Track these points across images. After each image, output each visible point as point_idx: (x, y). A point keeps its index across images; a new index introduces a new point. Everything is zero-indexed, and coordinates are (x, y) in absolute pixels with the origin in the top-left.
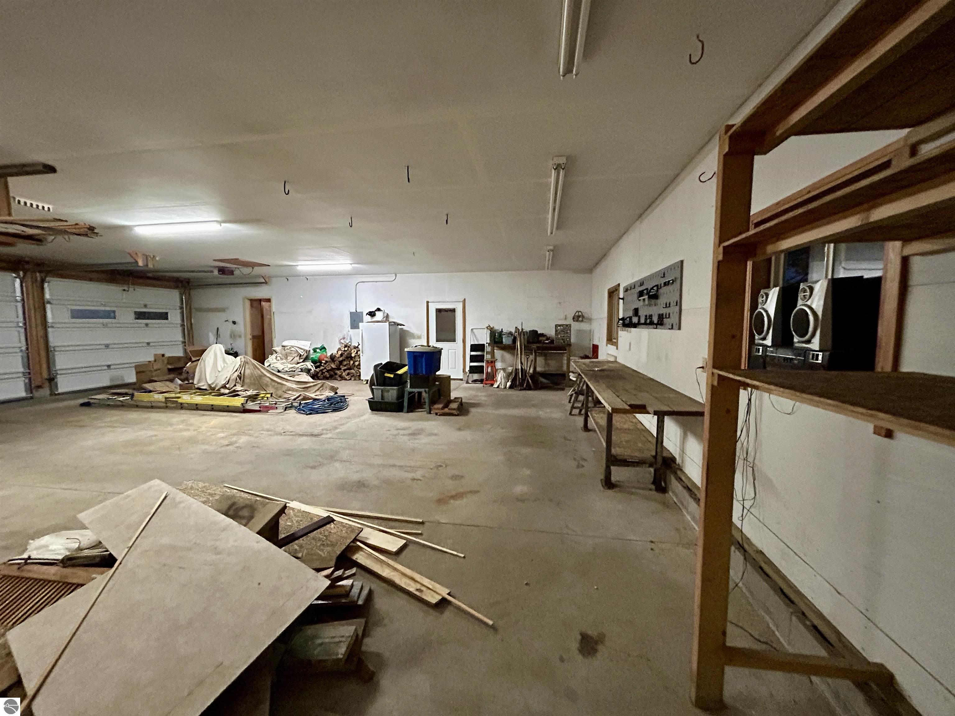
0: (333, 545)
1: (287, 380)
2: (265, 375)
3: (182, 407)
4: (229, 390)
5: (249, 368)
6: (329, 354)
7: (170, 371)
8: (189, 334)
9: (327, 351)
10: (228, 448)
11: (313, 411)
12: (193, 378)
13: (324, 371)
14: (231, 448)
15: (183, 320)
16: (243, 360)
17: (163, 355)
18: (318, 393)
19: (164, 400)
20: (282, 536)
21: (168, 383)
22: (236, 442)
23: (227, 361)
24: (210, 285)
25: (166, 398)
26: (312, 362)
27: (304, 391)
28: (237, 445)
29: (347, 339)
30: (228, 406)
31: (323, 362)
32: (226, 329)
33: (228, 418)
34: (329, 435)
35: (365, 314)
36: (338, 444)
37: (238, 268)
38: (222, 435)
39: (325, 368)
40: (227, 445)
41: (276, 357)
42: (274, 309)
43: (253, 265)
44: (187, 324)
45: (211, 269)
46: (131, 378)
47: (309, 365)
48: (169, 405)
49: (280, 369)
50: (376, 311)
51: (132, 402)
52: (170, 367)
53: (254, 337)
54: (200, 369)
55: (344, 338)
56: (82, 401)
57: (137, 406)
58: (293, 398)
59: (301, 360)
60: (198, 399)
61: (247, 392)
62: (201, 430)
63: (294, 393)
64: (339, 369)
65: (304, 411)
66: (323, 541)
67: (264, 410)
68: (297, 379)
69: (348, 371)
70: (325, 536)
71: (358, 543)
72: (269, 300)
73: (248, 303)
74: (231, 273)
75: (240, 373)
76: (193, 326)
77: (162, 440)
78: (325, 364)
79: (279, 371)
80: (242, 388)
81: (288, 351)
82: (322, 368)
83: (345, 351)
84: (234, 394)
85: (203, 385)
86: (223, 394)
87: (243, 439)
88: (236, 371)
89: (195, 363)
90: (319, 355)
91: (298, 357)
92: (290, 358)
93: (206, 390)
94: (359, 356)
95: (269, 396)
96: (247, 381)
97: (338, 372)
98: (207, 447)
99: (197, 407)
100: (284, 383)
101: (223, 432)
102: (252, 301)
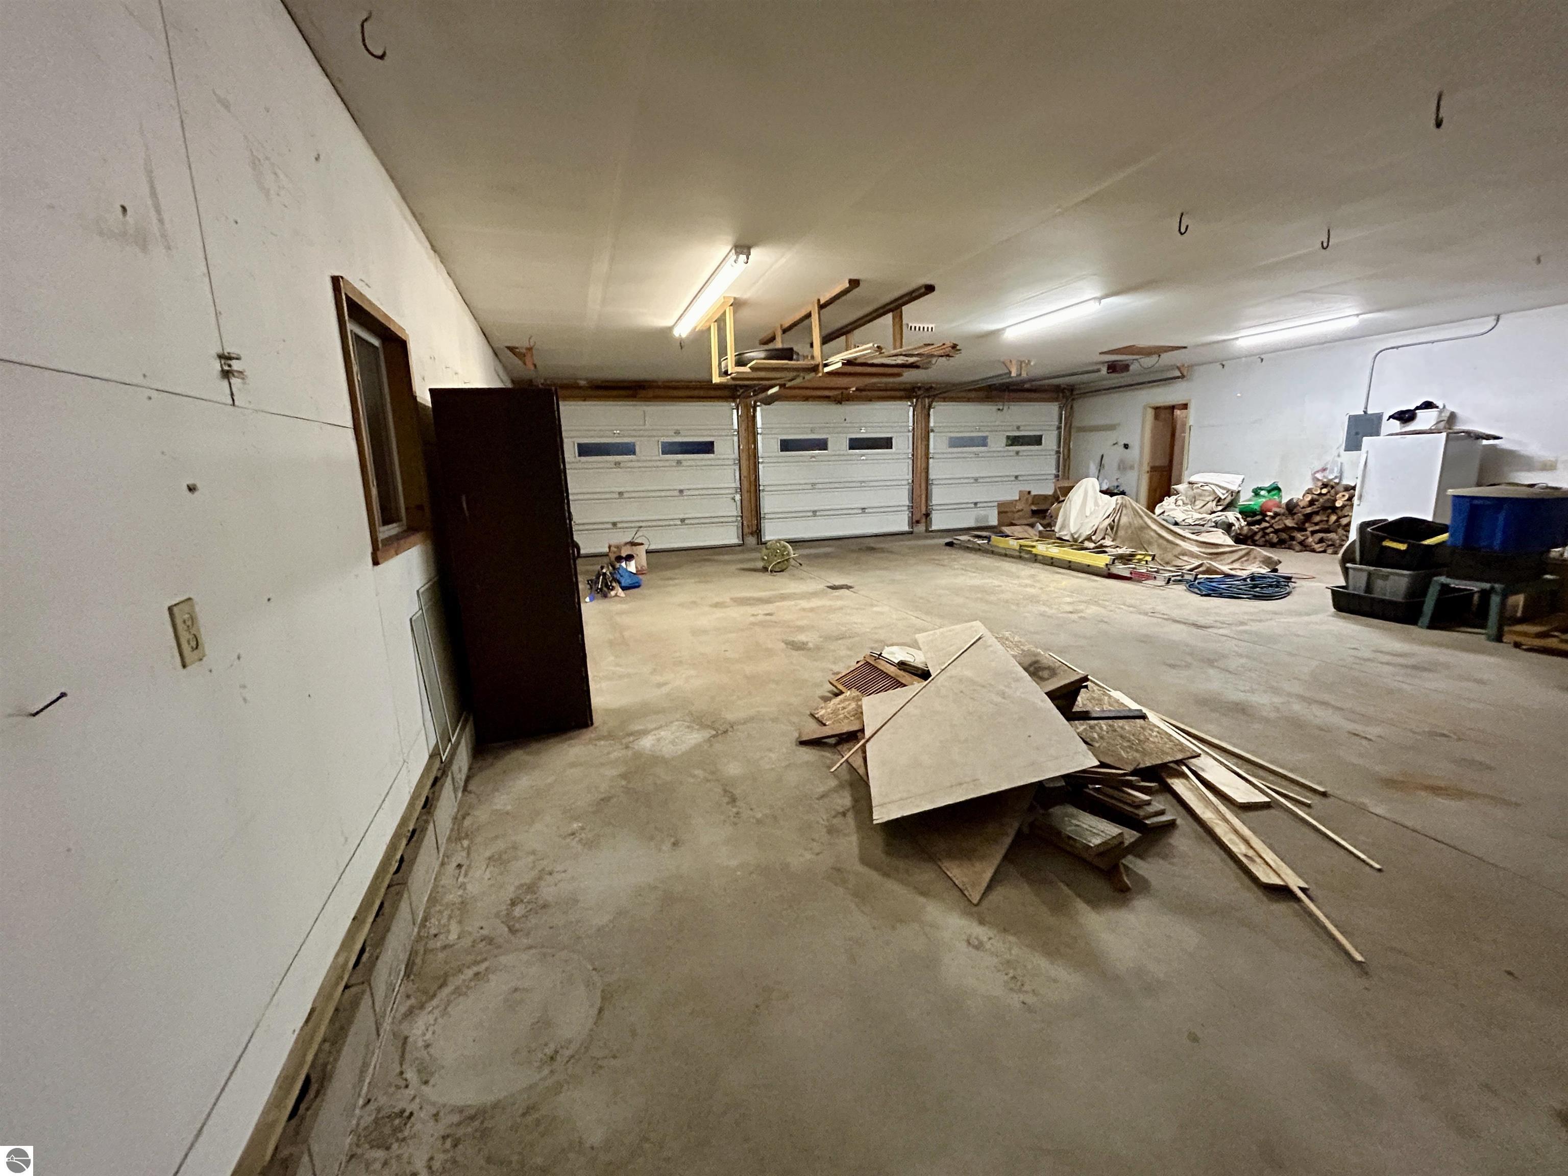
0: (1144, 753)
1: (1183, 538)
2: (1149, 527)
3: (1036, 559)
4: (1095, 543)
5: (1125, 515)
6: (1285, 501)
7: (1034, 513)
8: (1064, 466)
9: (1283, 494)
10: (1070, 615)
11: (1212, 592)
12: (1055, 526)
13: (1268, 531)
14: (1074, 617)
15: (1059, 446)
16: (1120, 502)
17: (1029, 492)
18: (1236, 565)
19: (1018, 548)
20: (1075, 709)
21: (1027, 528)
22: (1081, 611)
23: (1100, 502)
24: (1099, 390)
25: (1021, 546)
26: (1240, 513)
27: (1211, 559)
28: (1083, 615)
29: (1332, 471)
30: (1089, 566)
31: (1269, 514)
32: (1114, 456)
33: (1085, 581)
34: (1221, 631)
35: (1386, 417)
36: (1231, 645)
37: (1137, 360)
38: (1068, 600)
39: (1271, 526)
40: (1071, 612)
41: (1176, 501)
42: (1191, 421)
43: (1158, 351)
44: (1063, 451)
45: (1095, 367)
46: (994, 521)
47: (1231, 516)
48: (1023, 554)
49: (1179, 520)
50: (1418, 408)
51: (987, 547)
52: (1034, 508)
53: (1153, 469)
54: (1065, 512)
55: (1324, 470)
56: (948, 540)
57: (993, 552)
58: (1188, 567)
59: (1220, 508)
60: (1054, 551)
61: (1118, 549)
62: (1048, 589)
63: (1192, 560)
64: (1301, 529)
65: (1199, 589)
66: (1133, 744)
67: (1135, 578)
68: (1204, 538)
69: (1320, 535)
70: (1138, 740)
71: (1184, 768)
72: (1185, 406)
73: (1150, 414)
74: (1126, 367)
75: (1113, 521)
76: (1072, 452)
77: (1002, 592)
78: (1273, 518)
79: (1176, 524)
80: (1112, 543)
81: (1199, 491)
82: (1264, 525)
83: (1320, 494)
84: (1100, 550)
85: (1066, 535)
86: (1086, 549)
87: (1092, 610)
88: (1108, 517)
89: (1060, 505)
90: (1264, 500)
91: (1215, 503)
92: (1199, 504)
93: (1068, 541)
94: (1352, 505)
95: (1149, 558)
96: (1121, 533)
97: (1299, 536)
98: (1047, 609)
99: (1052, 562)
100: (1178, 541)
101: (1071, 596)
102: (1157, 409)
